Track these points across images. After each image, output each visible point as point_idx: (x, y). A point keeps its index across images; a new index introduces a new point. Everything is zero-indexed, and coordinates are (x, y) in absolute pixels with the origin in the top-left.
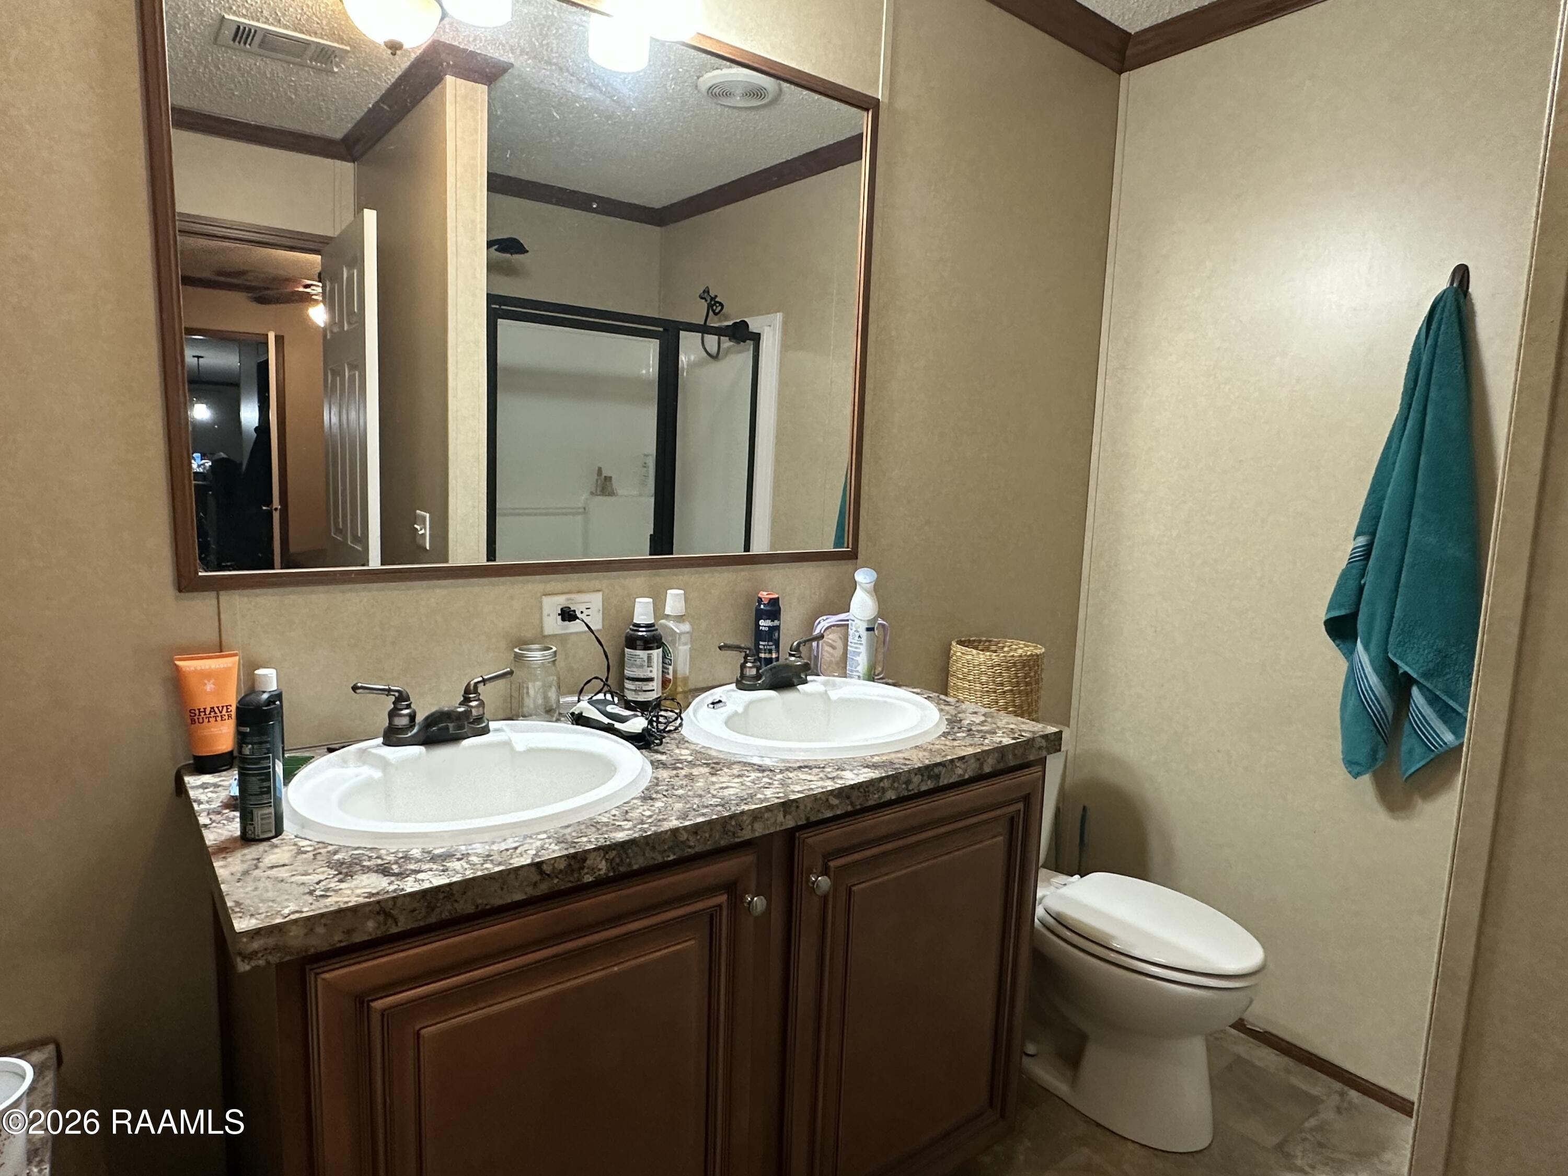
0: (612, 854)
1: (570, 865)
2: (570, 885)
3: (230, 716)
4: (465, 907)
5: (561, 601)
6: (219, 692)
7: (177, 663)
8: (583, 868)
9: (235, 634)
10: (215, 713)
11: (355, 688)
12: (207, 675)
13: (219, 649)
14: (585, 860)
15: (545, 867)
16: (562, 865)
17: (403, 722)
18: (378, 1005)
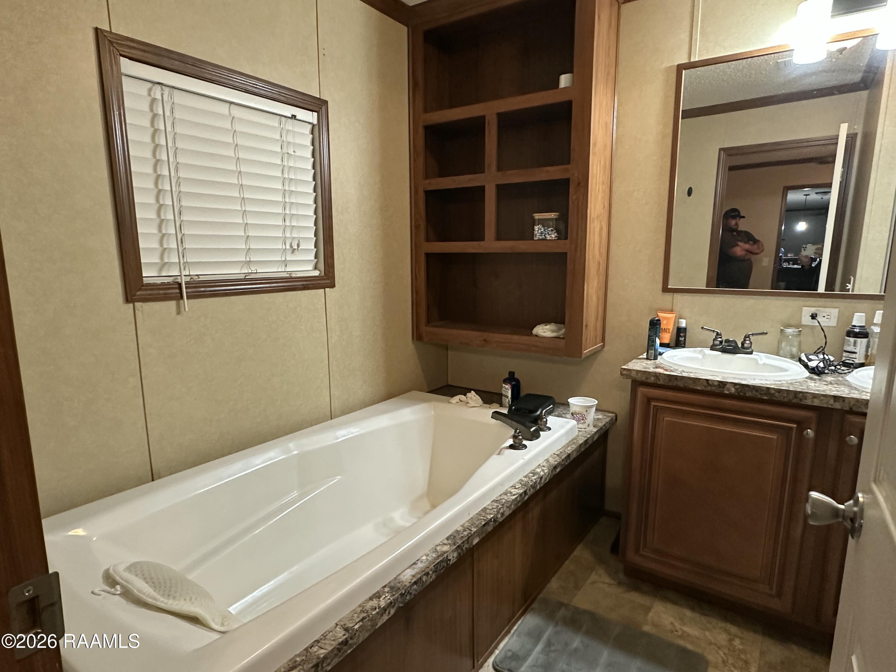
0: (738, 387)
1: (719, 384)
2: (718, 391)
3: (669, 332)
4: (680, 384)
5: (813, 310)
6: (667, 324)
7: (658, 313)
8: (724, 387)
9: (677, 308)
10: (665, 330)
11: (702, 328)
12: (665, 318)
13: (671, 311)
14: (726, 385)
15: (709, 382)
16: (716, 384)
17: (718, 343)
18: (653, 403)
